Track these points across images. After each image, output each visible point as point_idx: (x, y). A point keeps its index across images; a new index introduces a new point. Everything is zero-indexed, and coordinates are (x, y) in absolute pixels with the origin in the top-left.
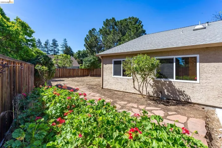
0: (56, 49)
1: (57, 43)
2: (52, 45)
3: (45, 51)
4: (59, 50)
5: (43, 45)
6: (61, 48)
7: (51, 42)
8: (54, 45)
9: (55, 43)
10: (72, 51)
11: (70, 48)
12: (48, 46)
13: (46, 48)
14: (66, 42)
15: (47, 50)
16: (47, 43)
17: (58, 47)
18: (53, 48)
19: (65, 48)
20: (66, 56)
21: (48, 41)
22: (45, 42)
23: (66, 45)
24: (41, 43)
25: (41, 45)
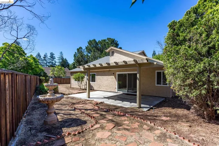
0: (53, 61)
1: (54, 56)
2: (50, 58)
3: (44, 63)
4: (56, 62)
5: (43, 58)
6: (58, 60)
7: (49, 55)
8: (51, 58)
9: (52, 56)
10: (67, 63)
11: (66, 59)
12: (46, 59)
13: (45, 60)
14: (63, 54)
15: (45, 62)
16: (45, 56)
17: (55, 59)
18: (51, 60)
19: (61, 60)
20: (61, 68)
21: (46, 54)
22: (44, 56)
23: (62, 57)
24: (40, 56)
25: (40, 58)
